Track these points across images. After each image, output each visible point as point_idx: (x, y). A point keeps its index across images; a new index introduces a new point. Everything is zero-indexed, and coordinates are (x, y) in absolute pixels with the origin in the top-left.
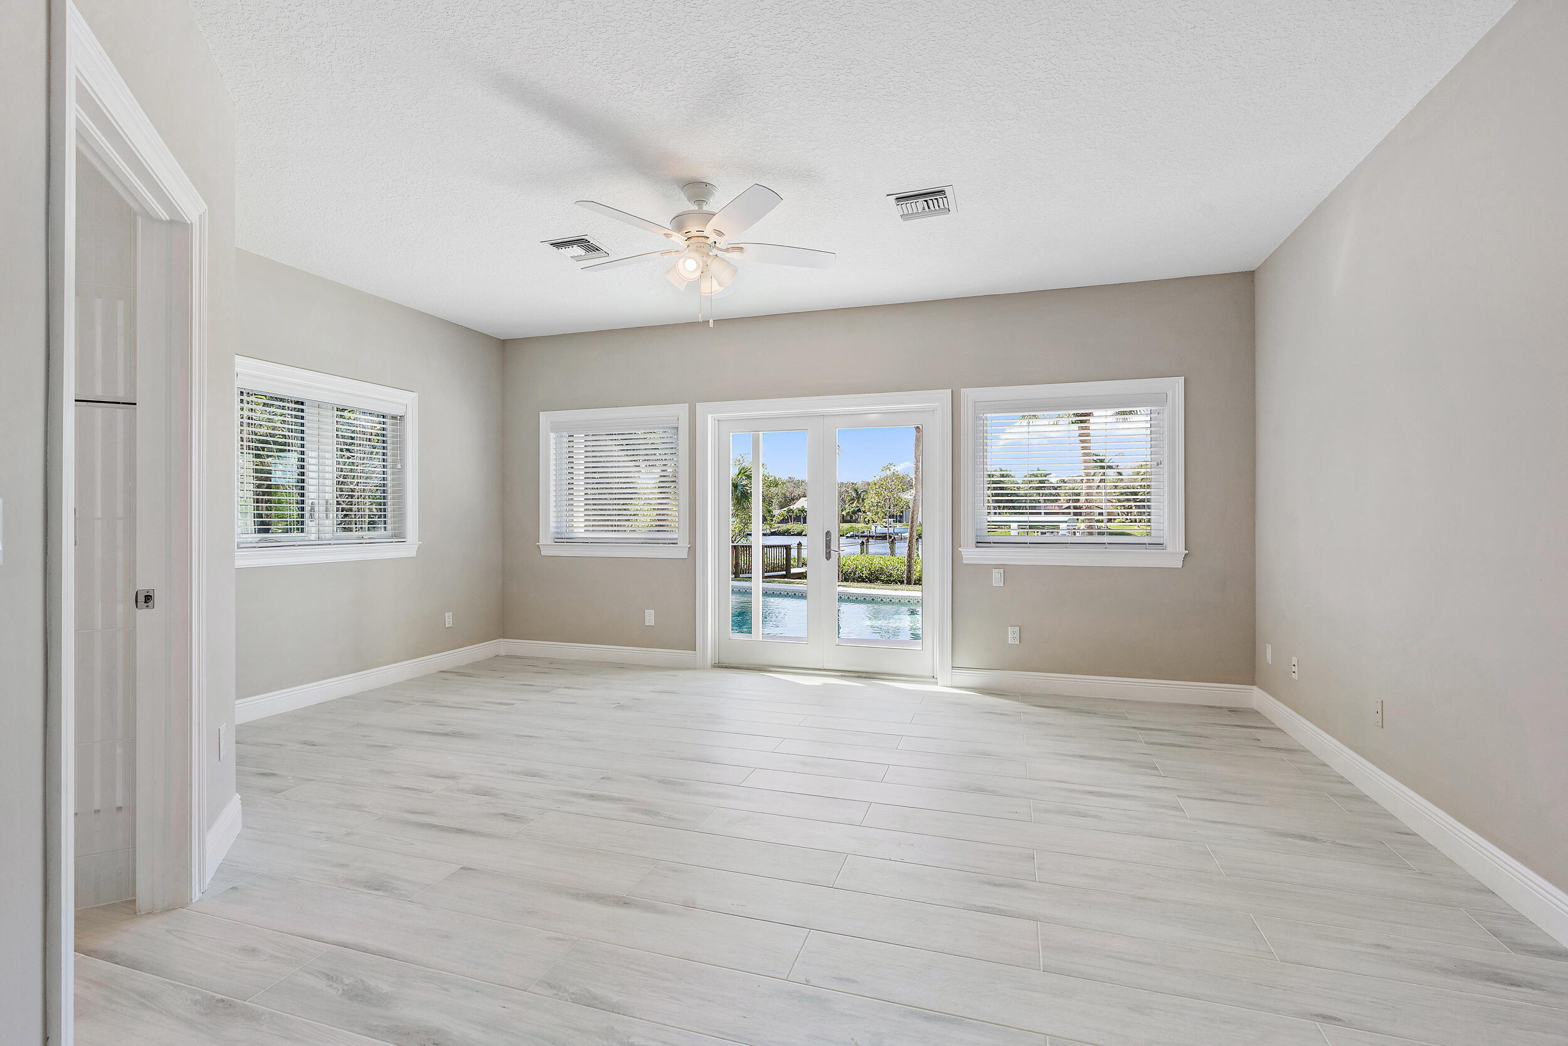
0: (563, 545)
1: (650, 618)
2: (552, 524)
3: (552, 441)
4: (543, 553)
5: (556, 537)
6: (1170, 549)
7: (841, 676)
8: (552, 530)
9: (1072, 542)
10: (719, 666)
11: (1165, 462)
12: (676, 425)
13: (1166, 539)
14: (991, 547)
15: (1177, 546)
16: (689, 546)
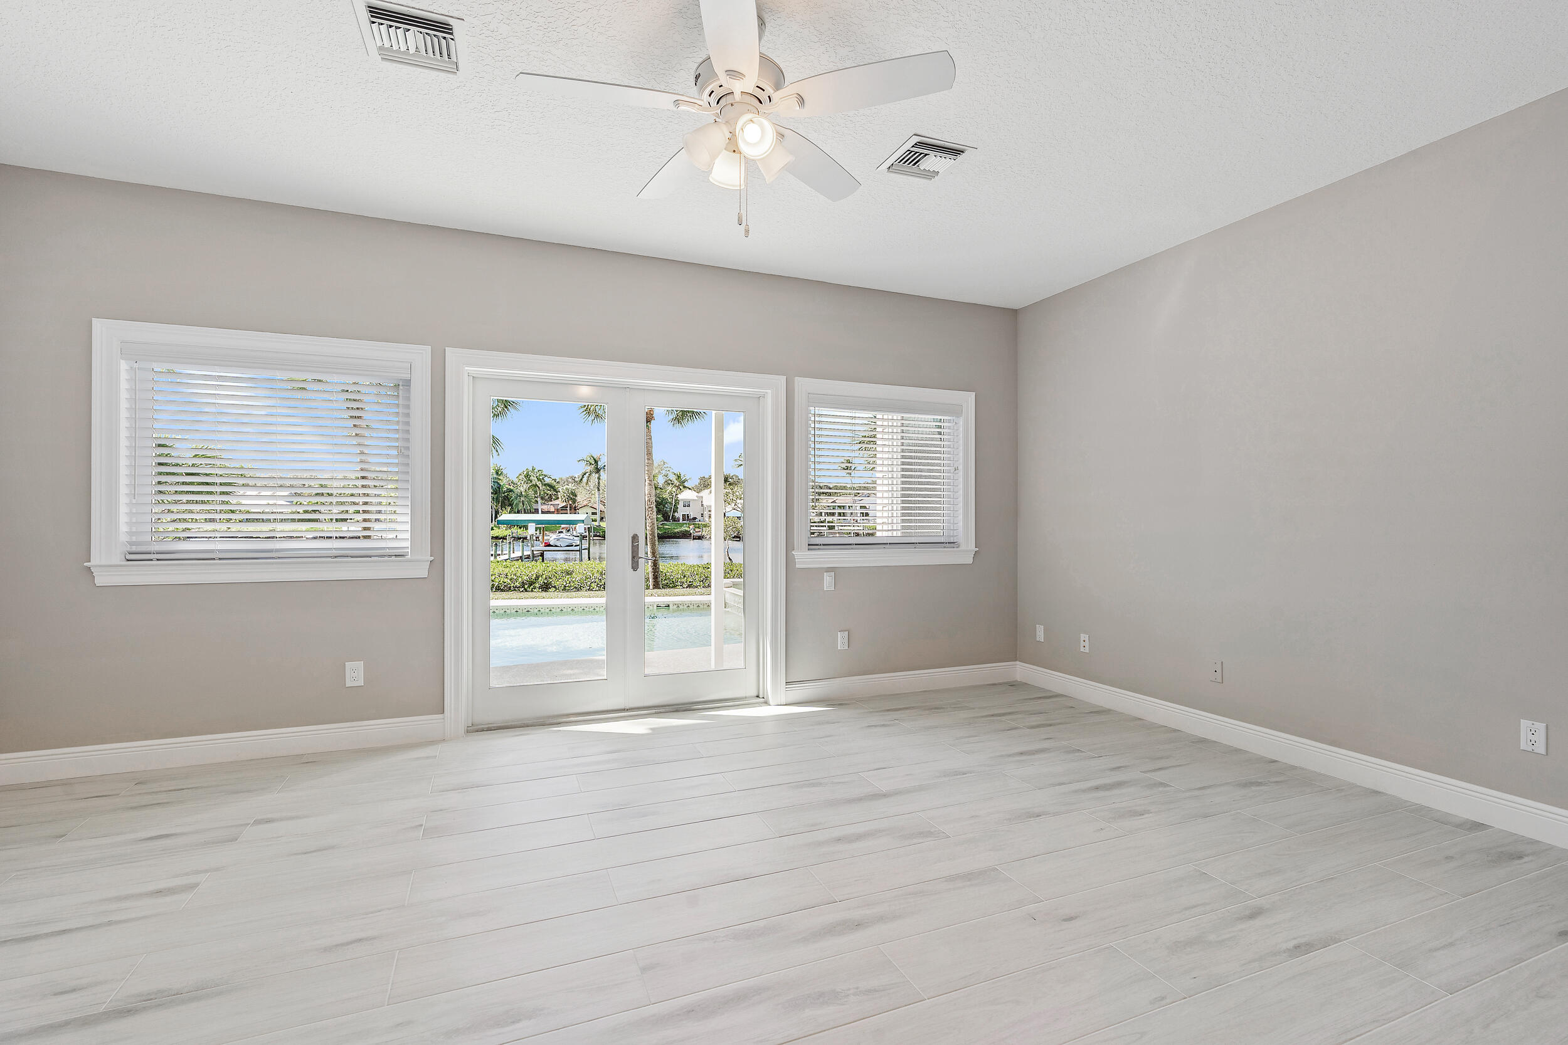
0: (150, 565)
1: (355, 674)
2: (123, 528)
3: (124, 376)
4: (100, 581)
5: (129, 550)
6: (963, 547)
7: (656, 713)
8: (123, 538)
9: (891, 542)
10: (477, 729)
11: (961, 467)
12: (407, 376)
13: (960, 538)
14: (819, 549)
15: (968, 544)
16: (433, 558)
